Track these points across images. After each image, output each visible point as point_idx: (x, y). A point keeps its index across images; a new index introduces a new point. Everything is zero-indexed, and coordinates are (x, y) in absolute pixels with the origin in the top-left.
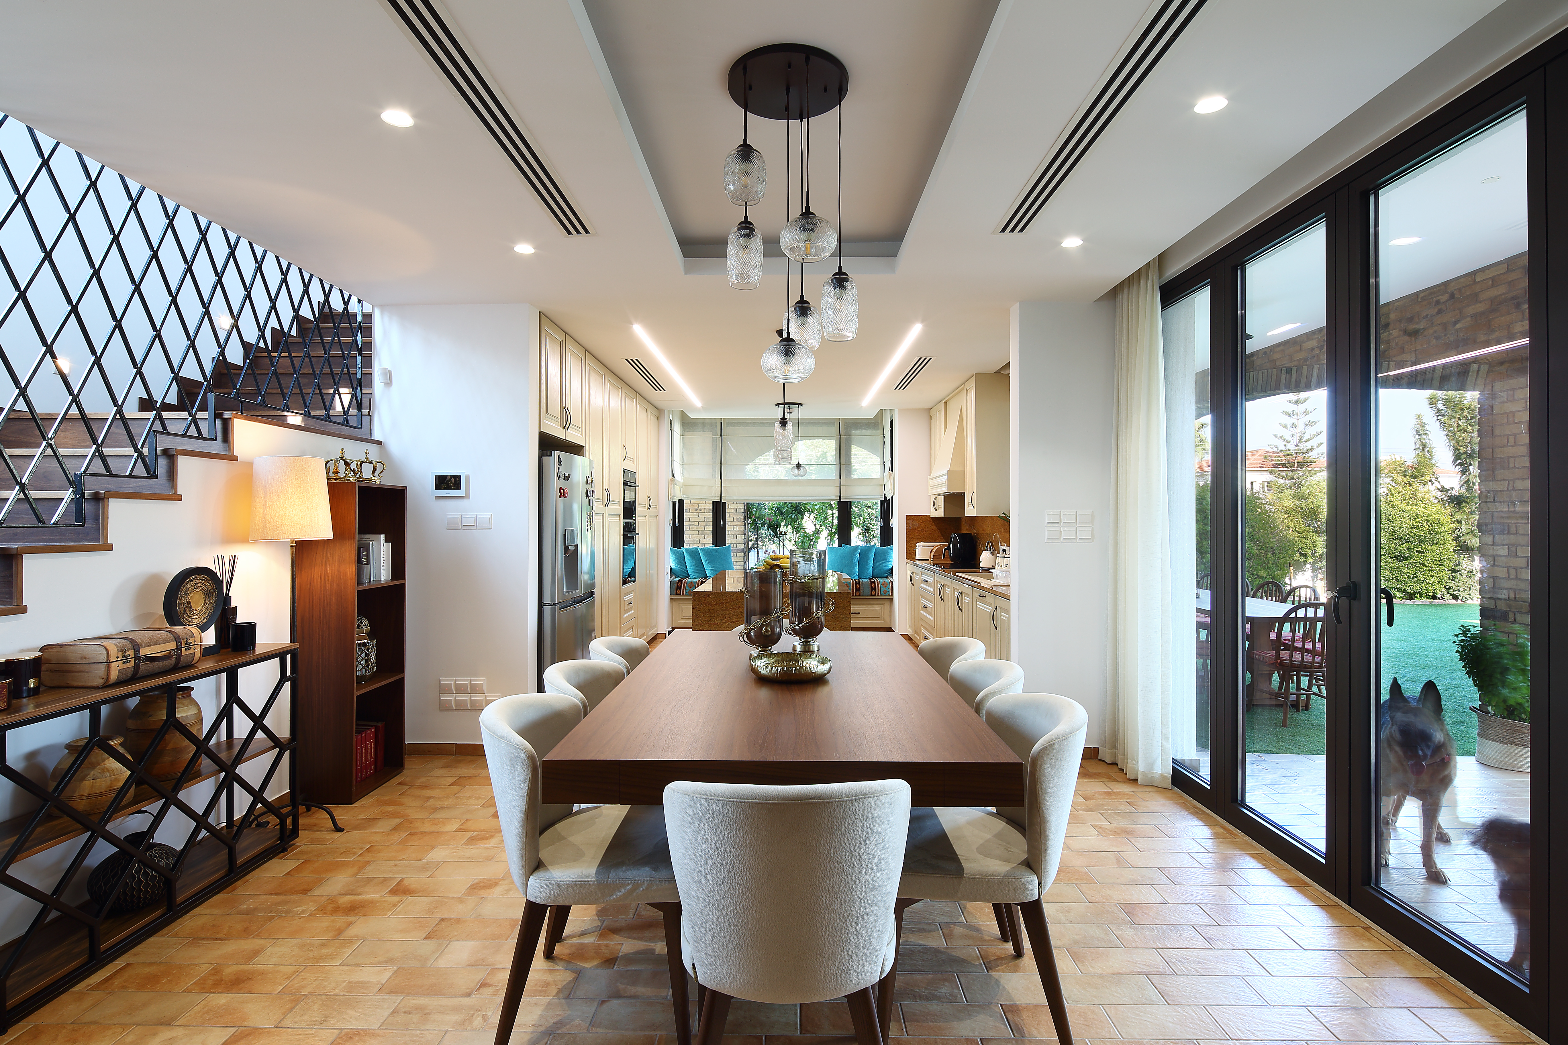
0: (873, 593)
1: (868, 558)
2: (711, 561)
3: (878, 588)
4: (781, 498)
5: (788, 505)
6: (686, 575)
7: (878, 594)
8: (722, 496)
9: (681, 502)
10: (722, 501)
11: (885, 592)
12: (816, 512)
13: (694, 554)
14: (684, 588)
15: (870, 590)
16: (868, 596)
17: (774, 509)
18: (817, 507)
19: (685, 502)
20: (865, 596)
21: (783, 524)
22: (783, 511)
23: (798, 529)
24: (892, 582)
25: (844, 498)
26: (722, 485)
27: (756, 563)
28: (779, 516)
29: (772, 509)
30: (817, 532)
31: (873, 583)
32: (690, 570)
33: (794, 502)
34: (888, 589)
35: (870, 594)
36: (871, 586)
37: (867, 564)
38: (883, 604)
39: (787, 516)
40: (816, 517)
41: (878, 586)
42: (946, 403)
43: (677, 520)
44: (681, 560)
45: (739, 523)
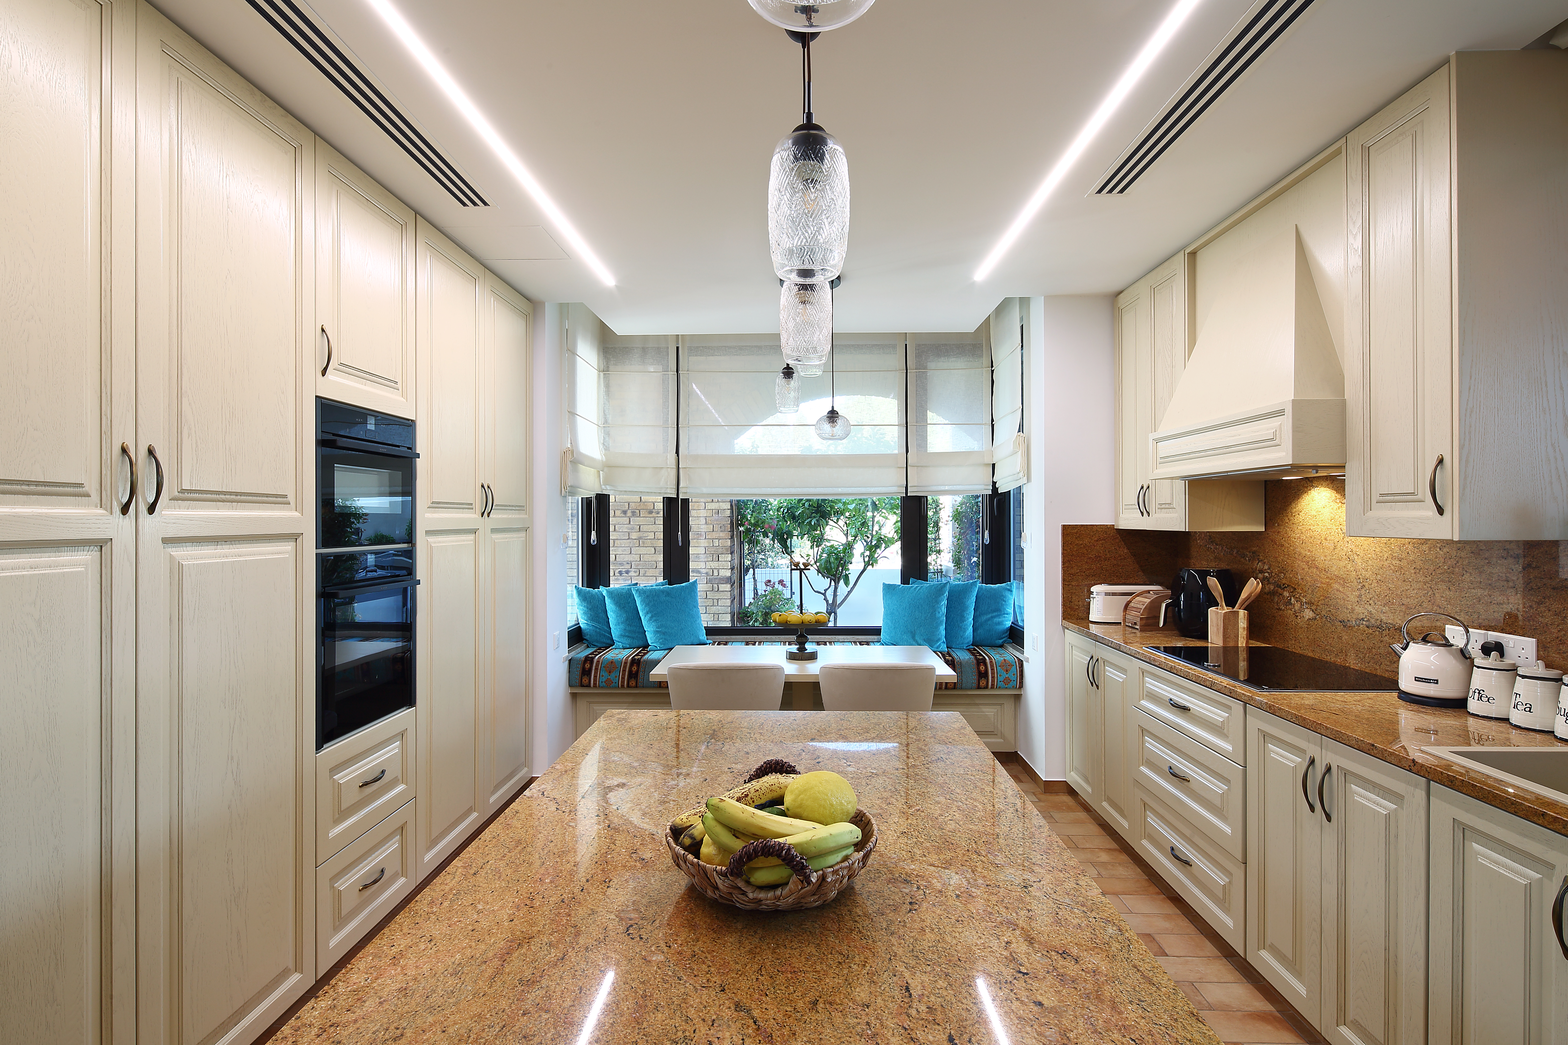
0: (983, 682)
1: (964, 608)
2: (655, 615)
3: (993, 673)
4: (793, 491)
5: (804, 505)
6: (609, 642)
7: (993, 685)
8: (681, 486)
9: (603, 500)
10: (681, 497)
11: (1007, 681)
12: (847, 514)
13: (625, 600)
14: (596, 673)
15: (976, 677)
16: (971, 689)
17: (782, 510)
18: (851, 507)
19: (612, 499)
20: (966, 689)
21: (795, 533)
22: (797, 514)
23: (817, 541)
24: (1021, 663)
25: (915, 489)
26: (680, 466)
27: (752, 601)
28: (790, 521)
29: (778, 511)
30: (849, 547)
31: (981, 662)
32: (616, 631)
33: (815, 498)
34: (1013, 674)
35: (975, 685)
36: (978, 669)
37: (963, 619)
38: (1001, 704)
39: (803, 522)
40: (848, 522)
41: (992, 670)
42: (1193, 255)
43: (593, 533)
44: (596, 609)
45: (722, 535)
